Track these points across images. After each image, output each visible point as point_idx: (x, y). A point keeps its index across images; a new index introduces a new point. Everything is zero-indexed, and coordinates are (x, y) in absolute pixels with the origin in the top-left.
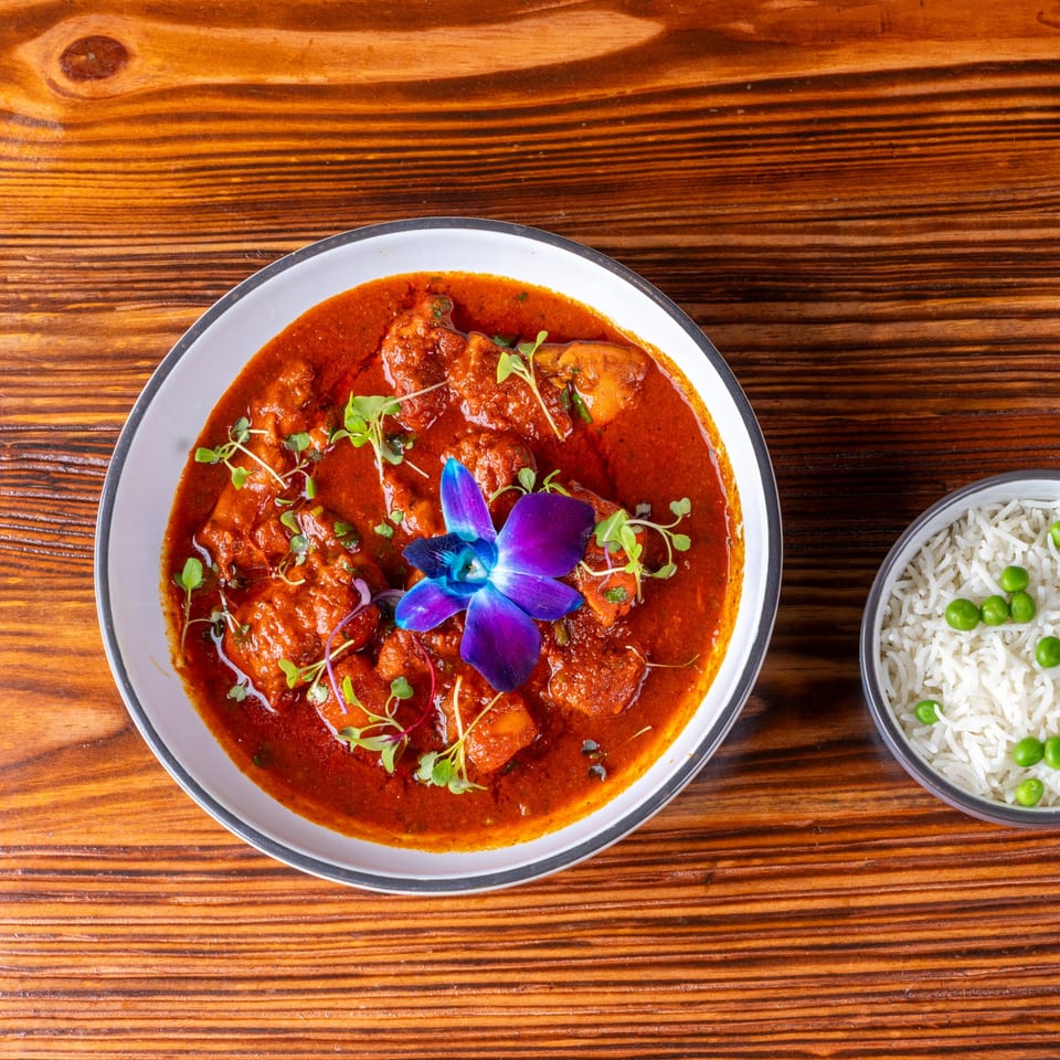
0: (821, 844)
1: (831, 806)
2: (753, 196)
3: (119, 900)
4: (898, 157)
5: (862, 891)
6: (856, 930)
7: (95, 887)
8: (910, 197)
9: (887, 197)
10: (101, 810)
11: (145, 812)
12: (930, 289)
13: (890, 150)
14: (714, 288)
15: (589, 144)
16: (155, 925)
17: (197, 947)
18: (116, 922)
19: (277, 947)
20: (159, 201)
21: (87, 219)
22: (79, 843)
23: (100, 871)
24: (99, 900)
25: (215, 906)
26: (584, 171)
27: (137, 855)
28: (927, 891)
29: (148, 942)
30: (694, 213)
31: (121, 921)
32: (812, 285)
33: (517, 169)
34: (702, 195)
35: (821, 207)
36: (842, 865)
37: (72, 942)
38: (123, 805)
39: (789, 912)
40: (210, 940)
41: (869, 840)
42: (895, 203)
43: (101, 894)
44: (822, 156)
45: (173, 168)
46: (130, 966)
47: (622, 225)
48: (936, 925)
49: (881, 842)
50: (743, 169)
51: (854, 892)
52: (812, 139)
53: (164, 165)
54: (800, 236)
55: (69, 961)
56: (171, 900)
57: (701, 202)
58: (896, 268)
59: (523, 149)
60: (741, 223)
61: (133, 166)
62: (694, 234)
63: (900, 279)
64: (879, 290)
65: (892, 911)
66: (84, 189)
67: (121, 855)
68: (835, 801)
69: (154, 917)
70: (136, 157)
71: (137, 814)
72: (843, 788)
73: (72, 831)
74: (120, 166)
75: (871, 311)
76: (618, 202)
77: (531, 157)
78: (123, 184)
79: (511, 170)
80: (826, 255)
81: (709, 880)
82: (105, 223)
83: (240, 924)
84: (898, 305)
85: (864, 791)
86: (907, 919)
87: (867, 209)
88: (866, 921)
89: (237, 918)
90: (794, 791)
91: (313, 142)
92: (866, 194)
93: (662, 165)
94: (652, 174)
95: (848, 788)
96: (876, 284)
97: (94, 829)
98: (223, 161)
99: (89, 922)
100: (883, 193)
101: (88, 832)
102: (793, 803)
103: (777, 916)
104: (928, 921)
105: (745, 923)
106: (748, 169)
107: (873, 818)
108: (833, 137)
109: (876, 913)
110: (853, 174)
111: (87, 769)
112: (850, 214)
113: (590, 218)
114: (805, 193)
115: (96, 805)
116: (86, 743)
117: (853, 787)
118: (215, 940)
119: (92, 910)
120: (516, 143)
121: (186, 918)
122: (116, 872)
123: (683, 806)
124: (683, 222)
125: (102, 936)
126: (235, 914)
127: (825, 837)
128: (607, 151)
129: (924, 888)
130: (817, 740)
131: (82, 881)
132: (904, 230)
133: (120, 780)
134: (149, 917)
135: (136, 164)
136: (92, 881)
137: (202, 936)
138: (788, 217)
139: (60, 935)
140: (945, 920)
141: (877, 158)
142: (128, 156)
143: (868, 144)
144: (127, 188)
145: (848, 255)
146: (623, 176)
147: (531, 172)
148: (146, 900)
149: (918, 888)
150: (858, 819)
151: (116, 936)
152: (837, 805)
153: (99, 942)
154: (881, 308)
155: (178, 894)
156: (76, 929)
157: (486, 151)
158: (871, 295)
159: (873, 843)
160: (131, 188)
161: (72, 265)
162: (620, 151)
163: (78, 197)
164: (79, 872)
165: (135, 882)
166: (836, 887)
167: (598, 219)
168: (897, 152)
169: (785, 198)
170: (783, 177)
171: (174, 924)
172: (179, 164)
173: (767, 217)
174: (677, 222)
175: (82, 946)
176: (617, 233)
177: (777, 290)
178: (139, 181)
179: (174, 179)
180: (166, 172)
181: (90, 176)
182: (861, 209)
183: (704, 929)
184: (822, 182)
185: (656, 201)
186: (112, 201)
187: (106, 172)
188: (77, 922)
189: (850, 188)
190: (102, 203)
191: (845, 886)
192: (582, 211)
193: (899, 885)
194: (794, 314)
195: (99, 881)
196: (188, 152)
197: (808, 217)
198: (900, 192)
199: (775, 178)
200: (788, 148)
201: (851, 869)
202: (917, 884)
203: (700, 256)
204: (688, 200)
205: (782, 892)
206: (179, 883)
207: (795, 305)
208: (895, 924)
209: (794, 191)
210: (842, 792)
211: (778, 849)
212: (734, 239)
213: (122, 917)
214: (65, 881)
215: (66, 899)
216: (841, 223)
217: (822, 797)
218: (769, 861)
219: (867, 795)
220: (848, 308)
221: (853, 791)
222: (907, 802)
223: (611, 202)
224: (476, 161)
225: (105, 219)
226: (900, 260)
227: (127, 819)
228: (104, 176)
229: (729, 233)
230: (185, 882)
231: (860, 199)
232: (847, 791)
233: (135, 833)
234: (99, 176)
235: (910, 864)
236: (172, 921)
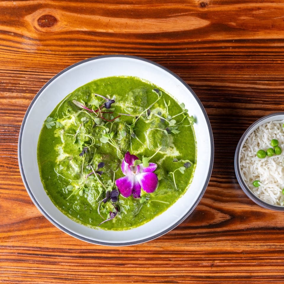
0: (244, 257)
1: (247, 247)
2: (233, 72)
3: (45, 263)
4: (275, 64)
5: (255, 271)
6: (253, 282)
7: (38, 259)
8: (277, 75)
9: (271, 75)
10: (41, 237)
11: (53, 238)
12: (282, 102)
13: (273, 61)
14: (221, 98)
15: (187, 54)
16: (55, 271)
17: (67, 277)
18: (44, 269)
19: (89, 278)
20: (64, 63)
21: (43, 67)
22: (34, 246)
23: (40, 254)
24: (39, 263)
25: (72, 266)
26: (186, 62)
27: (51, 250)
28: (273, 272)
29: (53, 275)
30: (216, 76)
31: (45, 269)
32: (249, 99)
33: (167, 61)
34: (219, 71)
35: (252, 77)
36: (250, 264)
37: (31, 274)
38: (47, 236)
39: (234, 276)
40: (70, 276)
41: (258, 257)
42: (273, 77)
43: (39, 261)
44: (253, 62)
45: (69, 54)
46: (47, 282)
47: (196, 78)
48: (275, 282)
49: (261, 258)
50: (231, 64)
51: (253, 271)
52: (251, 57)
53: (66, 53)
54: (246, 85)
55: (30, 280)
56: (60, 264)
57: (218, 73)
58: (273, 95)
59: (169, 55)
60: (230, 80)
61: (57, 53)
62: (216, 82)
63: (274, 98)
64: (268, 101)
65: (263, 277)
66: (43, 59)
67: (46, 250)
68: (249, 245)
69: (55, 268)
70: (58, 50)
71: (51, 239)
72: (251, 242)
73: (32, 243)
74: (53, 53)
75: (265, 107)
76: (195, 72)
77: (171, 57)
78: (54, 58)
79: (165, 61)
80: (253, 90)
81: (212, 266)
82: (48, 69)
83: (79, 272)
84: (273, 106)
85: (257, 243)
86: (268, 280)
87: (265, 78)
88: (256, 280)
89: (78, 270)
90: (237, 242)
91: (109, 49)
92: (265, 74)
93: (208, 62)
94: (205, 64)
95: (252, 242)
96: (267, 100)
97: (39, 242)
98: (83, 53)
99: (36, 269)
100: (270, 74)
101: (37, 243)
102: (237, 245)
103: (231, 277)
104: (273, 281)
105: (222, 278)
106: (232, 64)
107: (259, 251)
108: (257, 57)
109: (259, 277)
110: (262, 68)
111: (37, 225)
112: (260, 79)
113: (187, 76)
114: (248, 72)
115: (39, 236)
116: (37, 218)
117: (254, 242)
118: (72, 276)
119: (37, 265)
120: (167, 53)
121: (64, 269)
122: (44, 255)
123: (206, 245)
124: (213, 79)
125: (40, 273)
126: (78, 269)
127: (245, 255)
128: (192, 57)
129: (273, 271)
130: (244, 228)
131: (35, 257)
132: (275, 85)
133: (46, 229)
134: (53, 268)
135: (58, 52)
136: (37, 257)
137: (68, 274)
138: (243, 79)
139: (28, 272)
140: (278, 281)
141: (269, 64)
142: (56, 50)
143: (266, 59)
144: (55, 59)
145: (259, 91)
146: (197, 64)
147: (171, 62)
148: (53, 263)
149: (271, 271)
150: (255, 251)
151: (44, 273)
152: (249, 247)
153: (38, 275)
154: (268, 106)
155: (62, 262)
156: (32, 271)
157: (158, 55)
158: (265, 103)
159: (259, 258)
160: (56, 59)
161: (38, 80)
162: (196, 57)
163: (41, 61)
164: (34, 254)
165: (49, 258)
166: (248, 270)
167: (189, 76)
168: (275, 62)
169: (242, 73)
170: (242, 67)
171: (60, 271)
172: (70, 53)
173: (237, 79)
174: (211, 79)
175: (34, 276)
176: (194, 80)
177: (239, 100)
178: (59, 57)
179: (69, 57)
180: (67, 55)
181: (45, 55)
182: (263, 78)
183: (210, 280)
184: (253, 69)
185: (206, 72)
186: (51, 63)
187: (49, 54)
188: (33, 268)
189: (261, 72)
190: (48, 63)
191: (250, 270)
192: (185, 73)
193: (266, 270)
194: (243, 107)
195: (39, 257)
196: (73, 50)
197: (249, 79)
198: (274, 74)
199: (240, 68)
200: (244, 59)
201: (252, 265)
202: (270, 270)
203: (217, 88)
204: (214, 72)
205: (233, 270)
206: (62, 259)
207: (244, 104)
208: (264, 281)
209: (245, 71)
210: (251, 243)
211: (232, 258)
212: (227, 84)
213: (46, 268)
214: (29, 257)
215: (30, 262)
216: (258, 82)
217: (245, 244)
218: (230, 261)
219: (258, 244)
220: (259, 106)
221: (254, 243)
222: (269, 247)
223: (193, 71)
224: (155, 57)
225: (49, 68)
226: (274, 93)
227: (48, 240)
228: (49, 55)
229: (226, 83)
230: (64, 259)
231: (263, 75)
232: (252, 243)
233: (51, 244)
234: (47, 55)
235: (269, 264)
236: (60, 270)
